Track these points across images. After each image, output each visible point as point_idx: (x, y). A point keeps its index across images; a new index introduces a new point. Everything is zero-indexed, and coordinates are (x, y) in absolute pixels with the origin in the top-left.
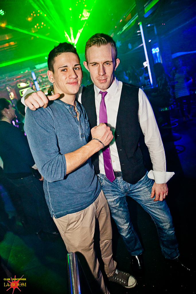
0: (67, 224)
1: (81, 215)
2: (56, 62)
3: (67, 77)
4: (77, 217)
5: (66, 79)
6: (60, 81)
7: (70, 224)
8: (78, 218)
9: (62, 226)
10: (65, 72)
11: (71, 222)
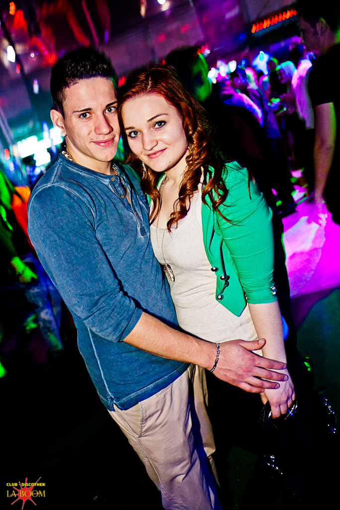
0: (140, 418)
1: (165, 396)
2: (67, 99)
3: (91, 131)
4: (158, 402)
5: (89, 134)
6: (77, 136)
7: (147, 418)
8: (160, 403)
9: (132, 425)
10: (87, 120)
11: (148, 414)
